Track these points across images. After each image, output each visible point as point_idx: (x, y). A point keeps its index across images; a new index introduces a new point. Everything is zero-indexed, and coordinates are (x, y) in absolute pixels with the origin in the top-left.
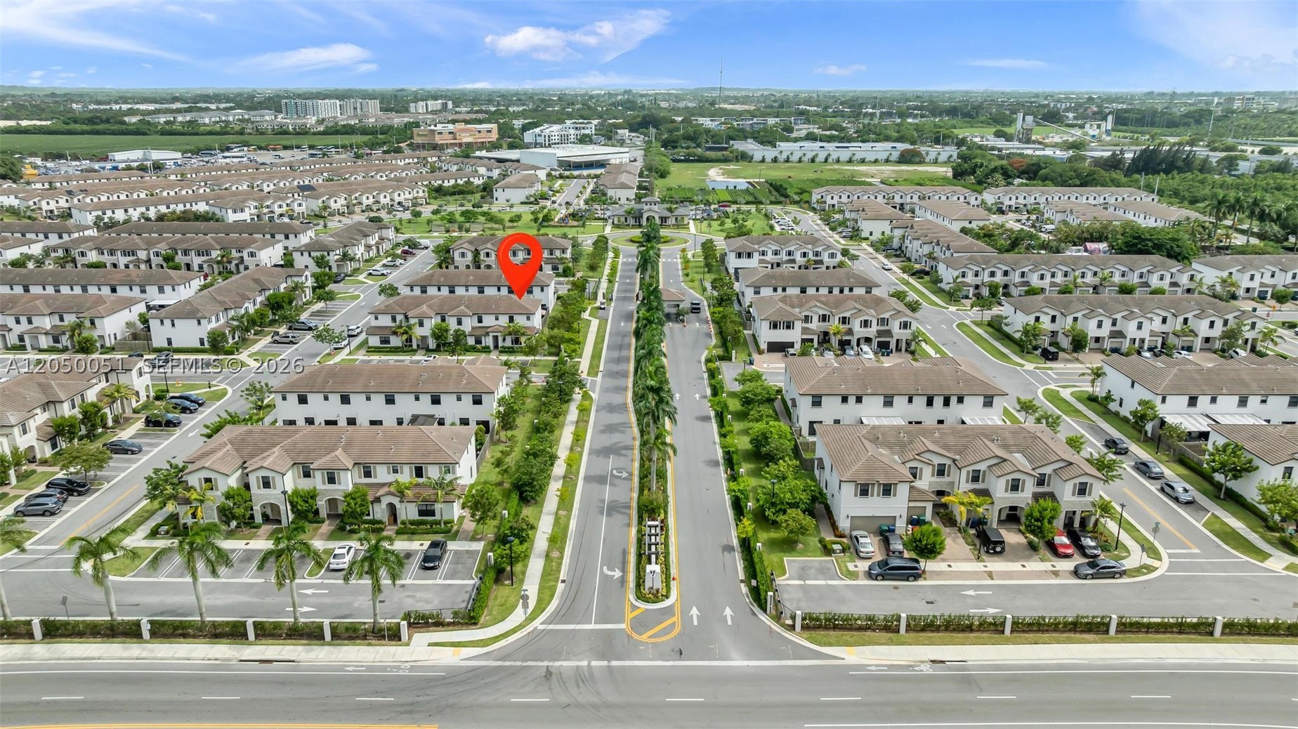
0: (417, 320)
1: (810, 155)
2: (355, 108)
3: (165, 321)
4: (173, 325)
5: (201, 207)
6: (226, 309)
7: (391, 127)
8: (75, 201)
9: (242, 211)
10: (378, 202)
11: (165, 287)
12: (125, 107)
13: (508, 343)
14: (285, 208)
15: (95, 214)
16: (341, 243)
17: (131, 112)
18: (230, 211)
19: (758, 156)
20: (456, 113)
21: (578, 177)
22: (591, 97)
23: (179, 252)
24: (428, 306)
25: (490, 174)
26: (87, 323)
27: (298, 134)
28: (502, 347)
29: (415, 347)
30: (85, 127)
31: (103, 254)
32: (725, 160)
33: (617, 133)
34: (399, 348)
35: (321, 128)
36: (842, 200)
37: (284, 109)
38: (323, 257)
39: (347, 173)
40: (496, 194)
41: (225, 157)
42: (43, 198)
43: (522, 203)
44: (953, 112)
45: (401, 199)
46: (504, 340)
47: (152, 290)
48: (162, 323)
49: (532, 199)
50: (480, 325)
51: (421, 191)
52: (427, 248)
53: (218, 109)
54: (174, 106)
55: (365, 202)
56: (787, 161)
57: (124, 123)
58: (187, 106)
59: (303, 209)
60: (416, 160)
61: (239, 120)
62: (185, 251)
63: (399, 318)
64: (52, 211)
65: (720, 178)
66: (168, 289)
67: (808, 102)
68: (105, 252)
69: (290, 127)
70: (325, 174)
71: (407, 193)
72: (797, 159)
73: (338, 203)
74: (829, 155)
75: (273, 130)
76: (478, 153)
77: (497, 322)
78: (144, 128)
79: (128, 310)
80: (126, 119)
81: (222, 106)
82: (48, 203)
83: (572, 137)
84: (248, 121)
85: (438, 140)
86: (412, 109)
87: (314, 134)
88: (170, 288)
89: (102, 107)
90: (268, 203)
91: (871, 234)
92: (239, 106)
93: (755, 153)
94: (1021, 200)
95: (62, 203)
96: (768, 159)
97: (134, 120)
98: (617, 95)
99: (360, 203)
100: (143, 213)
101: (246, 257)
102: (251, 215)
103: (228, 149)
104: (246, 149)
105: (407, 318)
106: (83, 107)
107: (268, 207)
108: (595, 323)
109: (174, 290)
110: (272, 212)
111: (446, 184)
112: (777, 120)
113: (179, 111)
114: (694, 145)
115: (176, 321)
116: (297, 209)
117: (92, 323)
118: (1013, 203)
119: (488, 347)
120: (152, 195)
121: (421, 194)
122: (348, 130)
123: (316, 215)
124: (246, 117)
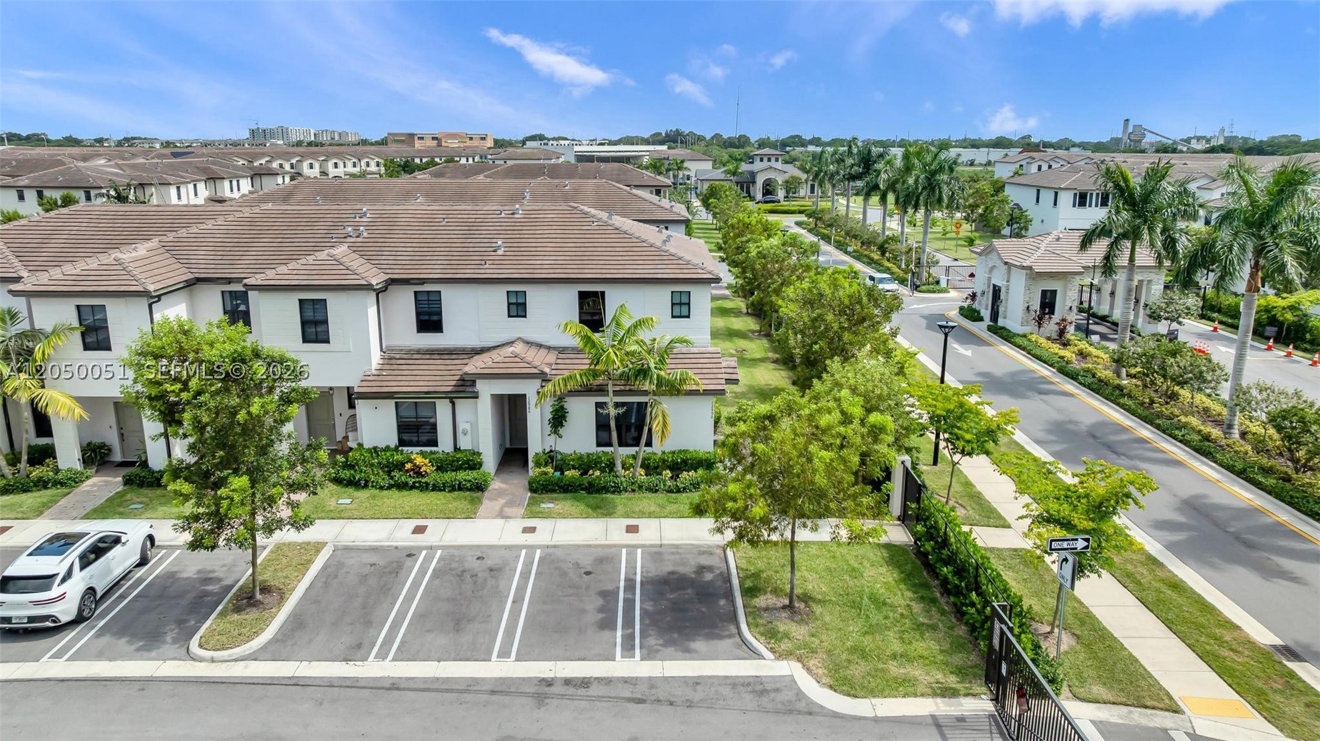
46: (558, 419)
50: (429, 340)
51: (373, 164)
71: (349, 164)
77: (518, 328)
85: (418, 146)
119: (472, 463)
121: (373, 168)
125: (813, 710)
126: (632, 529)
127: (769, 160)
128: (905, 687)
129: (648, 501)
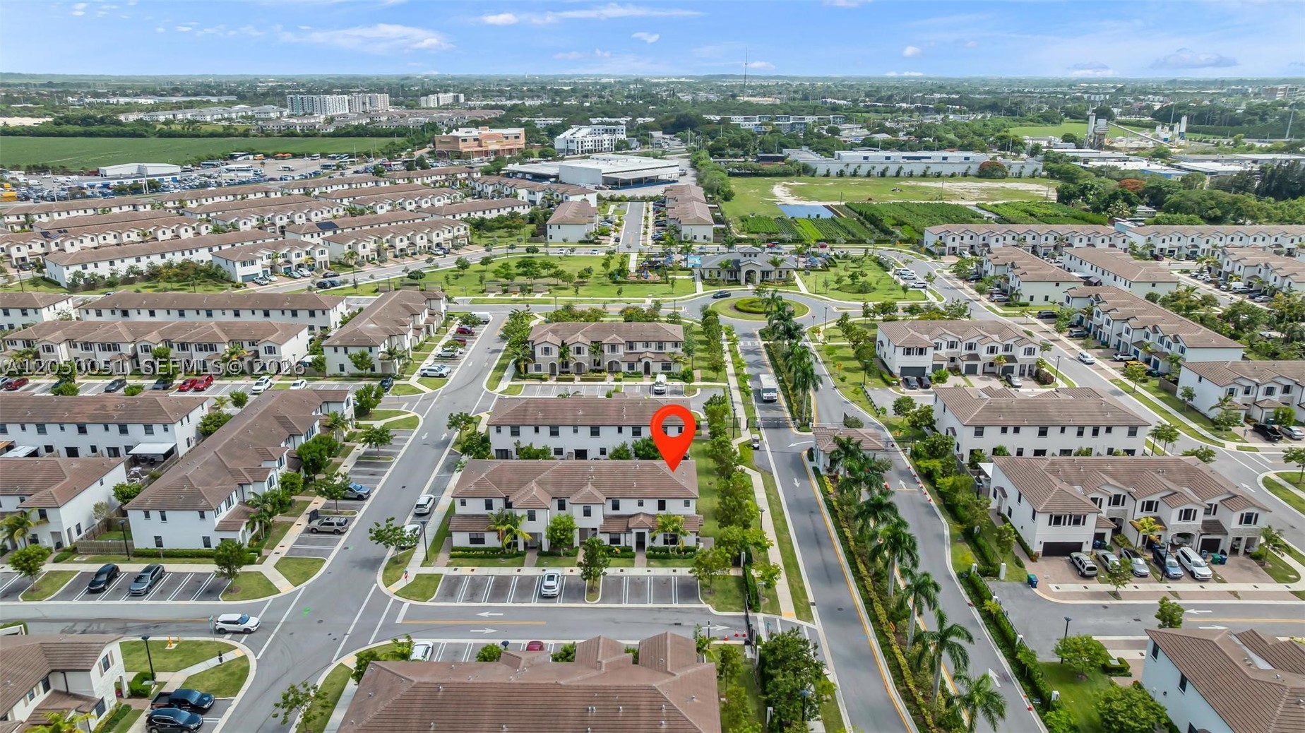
0: (525, 512)
1: (879, 169)
2: (364, 104)
3: (151, 513)
4: (164, 518)
5: (202, 256)
6: (241, 485)
7: (407, 128)
8: (53, 244)
9: (253, 263)
10: (413, 244)
11: (155, 427)
12: (123, 100)
13: (659, 543)
14: (304, 257)
15: (73, 269)
16: (386, 331)
17: (128, 108)
18: (238, 265)
19: (821, 170)
20: (471, 108)
21: (632, 199)
22: (604, 87)
23: (175, 346)
24: (540, 484)
25: (532, 197)
26: (35, 516)
27: (307, 136)
28: (651, 548)
29: (521, 548)
30: (77, 128)
31: (75, 346)
32: (785, 174)
33: (652, 137)
34: (497, 550)
35: (331, 130)
36: (964, 241)
37: (289, 103)
38: (363, 356)
39: (372, 200)
40: (550, 232)
41: (229, 171)
42: (13, 244)
43: (581, 242)
44: (994, 107)
45: (440, 240)
46: (653, 539)
47: (136, 430)
48: (147, 516)
49: (592, 238)
50: (616, 512)
51: (462, 229)
52: (487, 322)
53: (220, 103)
54: (174, 99)
55: (399, 245)
56: (854, 175)
57: (119, 123)
58: (187, 99)
59: (326, 257)
60: (444, 177)
61: (242, 117)
62: (183, 344)
63: (498, 505)
64: (23, 259)
65: (791, 201)
66: (158, 429)
67: (829, 92)
68: (79, 345)
69: (298, 128)
70: (345, 201)
71: (446, 232)
72: (866, 173)
73: (367, 249)
74: (901, 168)
75: (280, 131)
76: (510, 167)
77: (640, 509)
78: (140, 129)
79: (99, 482)
80: (122, 118)
81: (223, 99)
82: (19, 250)
83: (607, 142)
84: (252, 118)
85: (463, 147)
86: (423, 105)
87: (324, 136)
88: (161, 427)
89: (99, 100)
90: (284, 252)
91: (1032, 298)
92: (242, 98)
93: (818, 166)
94: (1175, 243)
95: (37, 248)
96: (833, 173)
97: (132, 117)
98: (629, 84)
99: (392, 247)
100: (132, 267)
101: (262, 353)
102: (263, 266)
103: (232, 157)
104: (251, 157)
105: (508, 505)
106: (79, 101)
107: (284, 256)
108: (757, 480)
109: (166, 430)
110: (289, 262)
111: (488, 216)
112: (815, 118)
113: (178, 106)
114: (741, 153)
115: (168, 514)
116: (319, 257)
117: (43, 515)
118: (1166, 246)
119: (630, 549)
120: (145, 235)
121: (462, 232)
122: (360, 132)
123: (340, 263)
124: (250, 113)
125: (711, 614)
126: (674, 571)
127: (750, 256)
128: (730, 610)
129: (678, 562)
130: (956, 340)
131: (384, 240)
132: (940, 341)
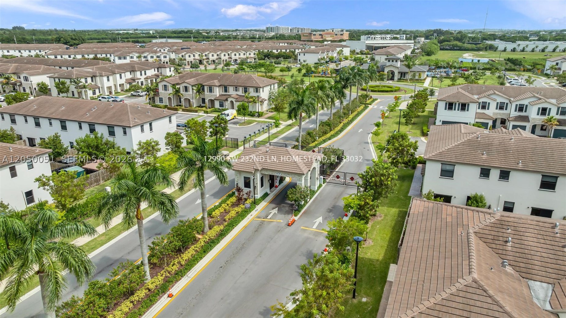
1: (541, 48)
10: (220, 58)
14: (155, 58)
19: (501, 47)
32: (478, 50)
40: (299, 57)
45: (236, 57)
55: (211, 58)
56: (523, 51)
59: (167, 60)
65: (470, 57)
71: (242, 54)
72: (531, 50)
73: (191, 57)
74: (557, 47)
83: (388, 39)
85: (313, 38)
90: (146, 55)
93: (499, 45)
96: (509, 49)
99: (208, 58)
107: (145, 57)
116: (163, 59)
121: (252, 55)
127: (393, 61)
130: (506, 101)
131: (204, 54)
132: (487, 100)
